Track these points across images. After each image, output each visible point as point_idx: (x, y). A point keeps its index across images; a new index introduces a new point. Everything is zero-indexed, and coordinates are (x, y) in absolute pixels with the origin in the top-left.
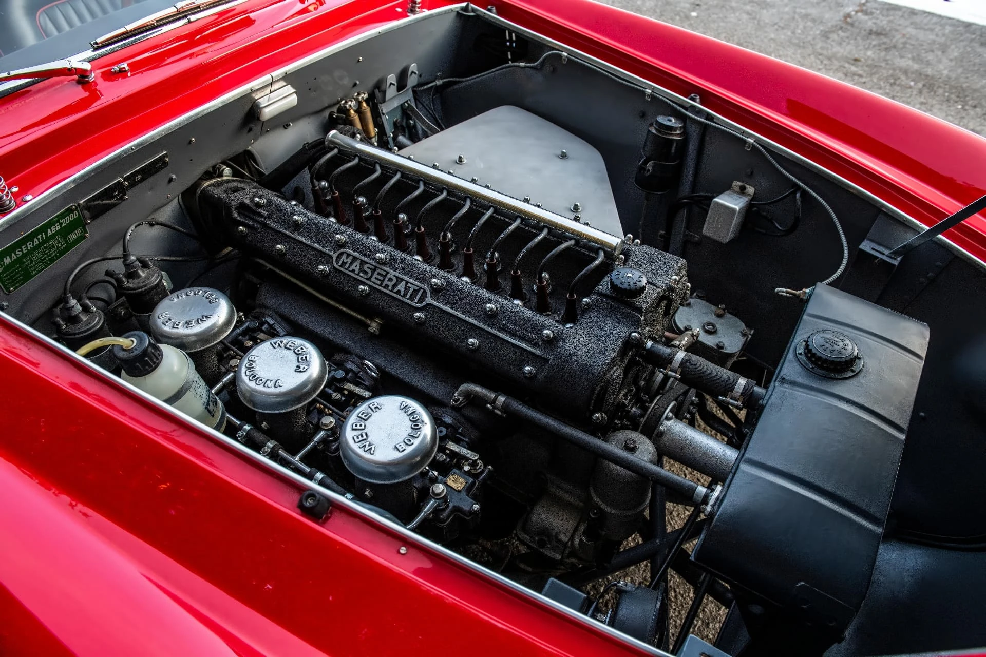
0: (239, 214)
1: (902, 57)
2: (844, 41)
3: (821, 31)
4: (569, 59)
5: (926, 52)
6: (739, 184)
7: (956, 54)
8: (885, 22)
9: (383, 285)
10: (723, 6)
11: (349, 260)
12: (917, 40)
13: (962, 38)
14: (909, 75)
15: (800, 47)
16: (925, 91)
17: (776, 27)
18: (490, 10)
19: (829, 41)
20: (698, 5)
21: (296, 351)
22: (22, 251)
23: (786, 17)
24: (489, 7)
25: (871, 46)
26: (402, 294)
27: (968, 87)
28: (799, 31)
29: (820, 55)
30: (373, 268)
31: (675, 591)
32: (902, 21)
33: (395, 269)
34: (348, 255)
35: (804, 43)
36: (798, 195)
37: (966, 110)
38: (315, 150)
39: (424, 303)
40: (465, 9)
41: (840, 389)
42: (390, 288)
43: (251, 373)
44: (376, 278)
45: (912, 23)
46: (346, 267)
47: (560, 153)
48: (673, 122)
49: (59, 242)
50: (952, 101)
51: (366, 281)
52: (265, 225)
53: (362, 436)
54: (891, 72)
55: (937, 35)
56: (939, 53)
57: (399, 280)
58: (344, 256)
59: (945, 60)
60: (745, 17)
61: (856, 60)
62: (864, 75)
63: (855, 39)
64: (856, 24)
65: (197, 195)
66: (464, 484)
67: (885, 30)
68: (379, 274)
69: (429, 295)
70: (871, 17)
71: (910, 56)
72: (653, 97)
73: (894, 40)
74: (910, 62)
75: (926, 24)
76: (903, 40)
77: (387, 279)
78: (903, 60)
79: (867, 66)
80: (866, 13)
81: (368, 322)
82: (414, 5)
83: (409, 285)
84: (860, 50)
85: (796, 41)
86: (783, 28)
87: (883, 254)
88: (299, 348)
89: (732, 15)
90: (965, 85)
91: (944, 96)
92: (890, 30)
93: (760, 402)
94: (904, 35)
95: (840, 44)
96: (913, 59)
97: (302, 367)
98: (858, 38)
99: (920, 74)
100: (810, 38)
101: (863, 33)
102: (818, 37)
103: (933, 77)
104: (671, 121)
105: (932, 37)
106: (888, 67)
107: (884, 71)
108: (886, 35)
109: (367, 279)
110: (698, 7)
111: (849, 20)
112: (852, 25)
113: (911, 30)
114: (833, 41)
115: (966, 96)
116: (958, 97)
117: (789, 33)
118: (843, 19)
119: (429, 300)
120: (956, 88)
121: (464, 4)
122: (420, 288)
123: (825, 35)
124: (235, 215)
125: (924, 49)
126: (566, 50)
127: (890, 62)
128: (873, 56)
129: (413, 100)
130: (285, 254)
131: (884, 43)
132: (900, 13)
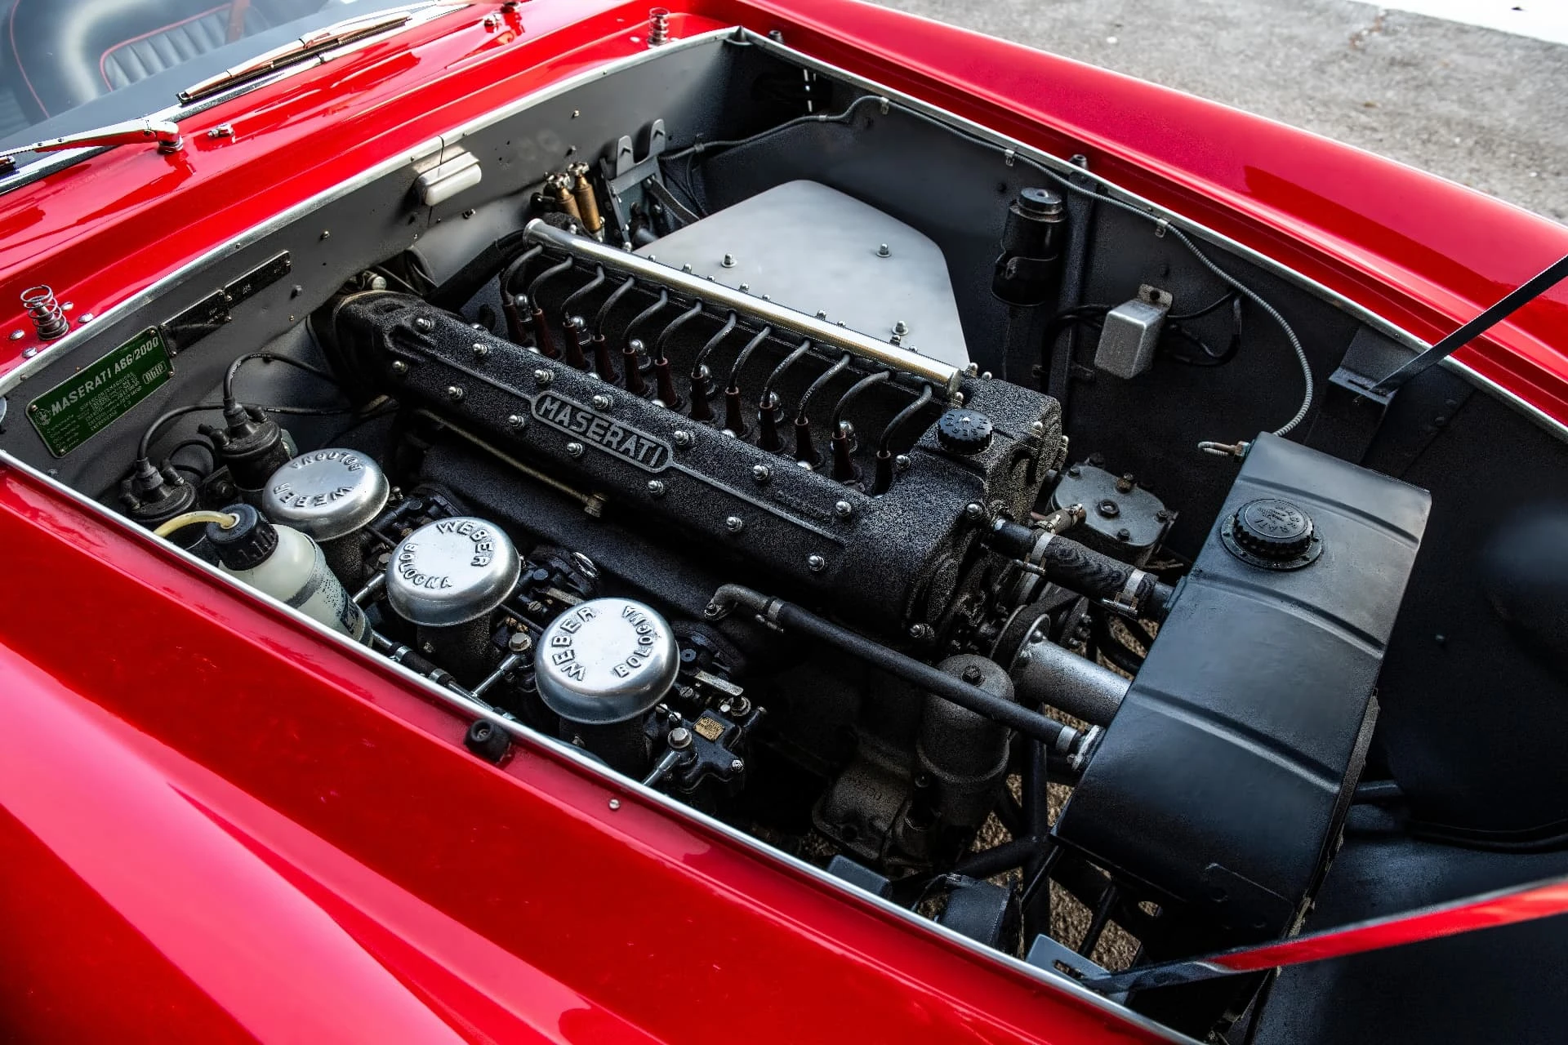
0: (395, 343)
1: (1441, 99)
2: (1350, 76)
3: (1314, 62)
4: (891, 107)
5: (1481, 91)
6: (1150, 288)
7: (1530, 93)
8: (1416, 45)
9: (605, 442)
10: (1158, 27)
11: (556, 406)
12: (1467, 71)
13: (1539, 68)
14: (1453, 126)
15: (1278, 87)
16: (1479, 150)
17: (1242, 57)
18: (773, 38)
19: (1325, 77)
20: (1118, 26)
21: (474, 537)
22: (77, 394)
23: (1259, 40)
24: (772, 33)
25: (1393, 83)
26: (632, 454)
27: (1548, 143)
28: (1278, 63)
29: (1311, 98)
30: (590, 417)
31: (1065, 921)
32: (1442, 44)
33: (621, 418)
34: (554, 400)
35: (1285, 80)
36: (1236, 303)
37: (1543, 179)
38: (508, 249)
39: (663, 468)
40: (737, 36)
41: (1284, 586)
42: (614, 446)
43: (407, 568)
44: (594, 432)
45: (1459, 46)
46: (551, 417)
47: (879, 249)
48: (1046, 197)
49: (132, 383)
50: (1520, 166)
51: (582, 438)
52: (434, 358)
53: (566, 655)
54: (1424, 122)
55: (1500, 64)
56: (1503, 91)
57: (628, 434)
58: (548, 401)
59: (1511, 103)
60: (1192, 43)
61: (1368, 105)
62: (1382, 128)
63: (1368, 73)
64: (1369, 50)
65: (334, 317)
66: (720, 731)
67: (1415, 57)
68: (598, 426)
69: (671, 454)
70: (1393, 38)
71: (1454, 97)
72: (1016, 160)
73: (1430, 74)
74: (1455, 107)
75: (1483, 47)
76: (1443, 73)
77: (609, 434)
78: (1443, 103)
79: (1386, 114)
80: (1385, 32)
81: (585, 499)
82: (658, 32)
83: (642, 441)
84: (1375, 90)
85: (1274, 78)
86: (1252, 59)
87: (1365, 388)
88: (479, 533)
89: (1173, 40)
90: (1542, 141)
91: (1508, 158)
92: (1424, 58)
93: (1164, 606)
94: (1446, 65)
95: (1343, 81)
96: (1460, 101)
97: (481, 559)
98: (1373, 71)
99: (1471, 125)
100: (1295, 73)
101: (1380, 63)
102: (1309, 70)
103: (1491, 130)
104: (1042, 195)
105: (1491, 66)
106: (1419, 115)
107: (1413, 122)
108: (1416, 66)
109: (580, 433)
110: (1118, 29)
111: (1358, 43)
112: (1363, 51)
113: (1457, 57)
114: (1332, 76)
115: (1545, 158)
116: (1531, 159)
117: (1262, 66)
118: (1348, 42)
119: (671, 462)
120: (1527, 145)
121: (734, 29)
122: (658, 445)
123: (1320, 68)
124: (389, 344)
125: (1477, 86)
126: (887, 93)
127: (1422, 108)
128: (1395, 98)
129: (659, 174)
130: (463, 399)
131: (1414, 78)
132: (1440, 31)
